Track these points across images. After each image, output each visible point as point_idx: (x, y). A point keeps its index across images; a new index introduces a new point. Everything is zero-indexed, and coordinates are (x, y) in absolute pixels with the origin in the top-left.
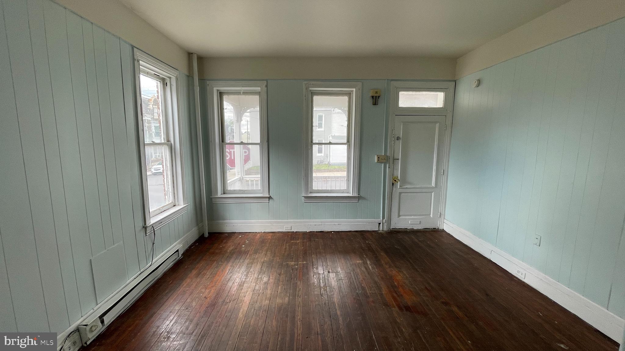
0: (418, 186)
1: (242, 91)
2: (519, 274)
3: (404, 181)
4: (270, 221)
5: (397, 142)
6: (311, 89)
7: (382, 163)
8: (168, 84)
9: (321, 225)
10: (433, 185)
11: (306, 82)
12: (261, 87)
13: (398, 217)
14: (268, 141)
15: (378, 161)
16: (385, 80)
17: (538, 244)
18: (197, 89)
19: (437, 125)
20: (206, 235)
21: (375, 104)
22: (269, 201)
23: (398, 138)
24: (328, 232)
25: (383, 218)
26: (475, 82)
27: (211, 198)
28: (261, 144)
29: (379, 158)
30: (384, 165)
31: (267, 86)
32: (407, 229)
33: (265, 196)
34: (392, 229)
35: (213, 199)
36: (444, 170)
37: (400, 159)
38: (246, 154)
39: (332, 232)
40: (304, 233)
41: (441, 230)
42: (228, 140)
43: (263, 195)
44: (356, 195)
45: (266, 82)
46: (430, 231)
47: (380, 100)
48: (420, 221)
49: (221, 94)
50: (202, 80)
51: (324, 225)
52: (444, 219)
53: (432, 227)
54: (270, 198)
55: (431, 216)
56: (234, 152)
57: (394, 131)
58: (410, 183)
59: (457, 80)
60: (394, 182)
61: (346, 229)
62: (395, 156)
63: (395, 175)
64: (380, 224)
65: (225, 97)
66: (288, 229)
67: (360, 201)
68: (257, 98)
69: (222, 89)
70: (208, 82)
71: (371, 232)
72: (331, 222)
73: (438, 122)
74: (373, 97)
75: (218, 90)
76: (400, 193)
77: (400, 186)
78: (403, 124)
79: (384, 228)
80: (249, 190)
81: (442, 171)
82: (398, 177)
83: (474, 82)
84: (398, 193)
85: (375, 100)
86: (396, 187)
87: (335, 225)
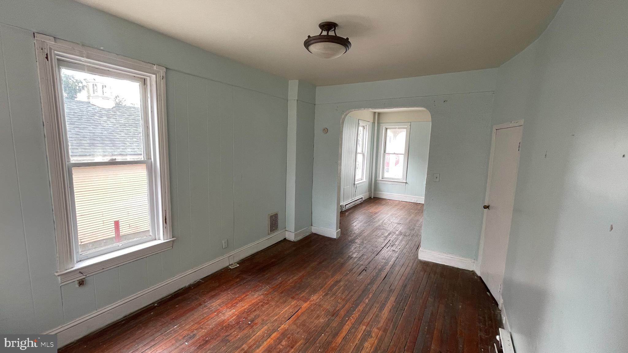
1: (397, 128)
8: (365, 128)
12: (407, 126)
14: (408, 153)
18: (376, 128)
20: (372, 197)
27: (376, 180)
28: (405, 155)
31: (410, 125)
38: (397, 160)
42: (387, 152)
43: (403, 181)
45: (410, 123)
49: (386, 129)
50: (378, 123)
54: (406, 183)
56: (389, 158)
65: (388, 130)
66: (415, 201)
68: (405, 130)
69: (387, 127)
70: (381, 124)
75: (385, 127)
80: (396, 178)
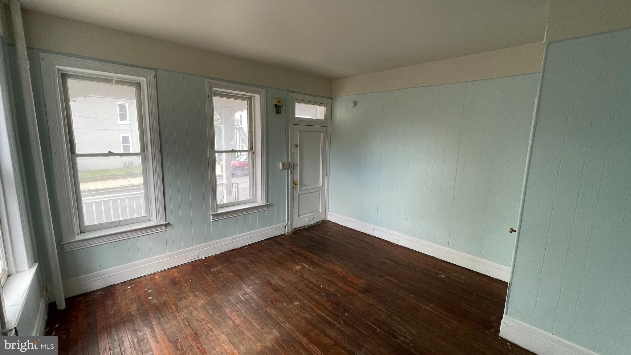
0: (311, 187)
1: (115, 79)
2: (395, 241)
3: (302, 185)
4: (169, 255)
5: (296, 149)
6: (214, 89)
7: (285, 169)
9: (233, 242)
10: (320, 184)
11: (209, 80)
12: (147, 78)
13: (299, 217)
14: (161, 151)
15: (283, 168)
16: (285, 90)
17: (407, 218)
18: (26, 65)
19: (322, 134)
20: (62, 305)
21: (278, 113)
22: (166, 229)
23: (296, 146)
24: (240, 248)
25: (288, 221)
26: (353, 103)
27: (63, 245)
28: (142, 154)
29: (283, 165)
30: (287, 171)
31: (155, 77)
32: (305, 226)
33: (160, 224)
34: (295, 229)
35: (65, 246)
36: (327, 172)
37: (298, 164)
39: (244, 247)
40: (216, 257)
41: (327, 221)
43: (157, 223)
44: (265, 203)
45: (154, 72)
46: (321, 224)
47: (282, 109)
48: (313, 217)
49: (64, 76)
50: (33, 50)
51: (236, 241)
52: (328, 211)
53: (321, 220)
54: (166, 225)
55: (320, 211)
57: (293, 139)
58: (305, 186)
59: (333, 98)
60: (295, 186)
61: (258, 240)
62: (295, 162)
63: (295, 179)
64: (285, 227)
66: (195, 257)
67: (269, 209)
70: (42, 55)
71: (279, 237)
72: (242, 236)
73: (322, 132)
74: (276, 105)
76: (299, 195)
77: (299, 189)
78: (300, 133)
79: (288, 230)
80: (128, 219)
81: (326, 173)
82: (297, 181)
83: (351, 103)
84: (298, 195)
85: (278, 108)
86: (296, 190)
87: (247, 238)
